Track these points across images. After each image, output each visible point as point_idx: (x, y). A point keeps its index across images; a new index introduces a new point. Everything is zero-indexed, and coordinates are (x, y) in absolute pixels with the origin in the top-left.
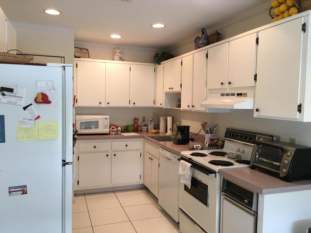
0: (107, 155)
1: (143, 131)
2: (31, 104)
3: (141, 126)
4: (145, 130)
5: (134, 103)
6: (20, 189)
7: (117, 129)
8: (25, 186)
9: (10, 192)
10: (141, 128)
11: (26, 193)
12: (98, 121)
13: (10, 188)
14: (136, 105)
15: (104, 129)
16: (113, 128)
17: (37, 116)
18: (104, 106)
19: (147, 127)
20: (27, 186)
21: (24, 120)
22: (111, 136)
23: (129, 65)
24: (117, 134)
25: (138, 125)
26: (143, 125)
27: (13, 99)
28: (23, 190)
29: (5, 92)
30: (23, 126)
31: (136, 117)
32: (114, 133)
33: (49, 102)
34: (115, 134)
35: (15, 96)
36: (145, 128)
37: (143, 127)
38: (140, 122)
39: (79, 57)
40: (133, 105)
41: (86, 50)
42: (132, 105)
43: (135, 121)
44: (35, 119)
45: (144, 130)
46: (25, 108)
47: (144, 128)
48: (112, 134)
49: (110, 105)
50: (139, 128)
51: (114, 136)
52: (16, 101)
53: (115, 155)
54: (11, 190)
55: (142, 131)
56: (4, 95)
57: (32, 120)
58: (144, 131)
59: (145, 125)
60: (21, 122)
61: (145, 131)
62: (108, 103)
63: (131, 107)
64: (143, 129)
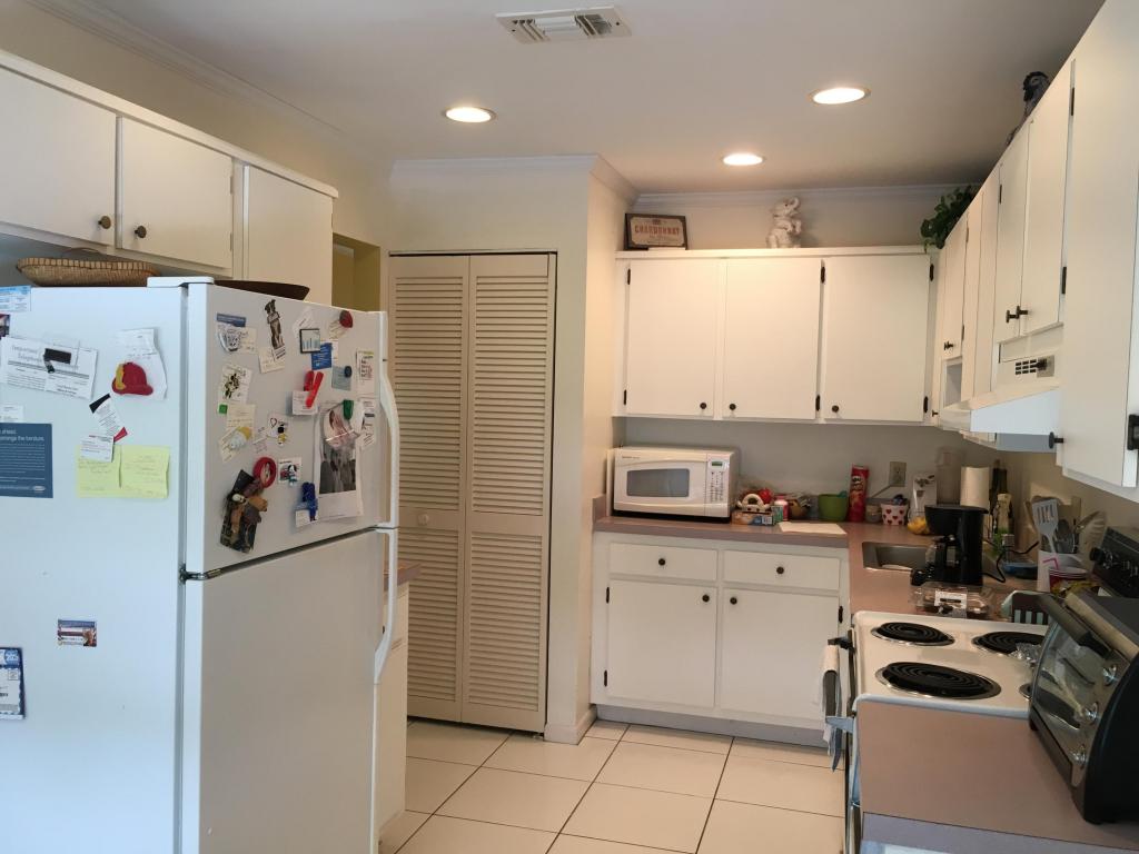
0: (706, 598)
1: (885, 521)
2: (108, 396)
3: (877, 502)
4: (895, 518)
5: (835, 409)
6: (80, 630)
7: (766, 506)
8: (92, 625)
9: (60, 634)
10: (880, 510)
11: (94, 645)
12: (687, 471)
13: (61, 622)
14: (845, 414)
15: (708, 499)
16: (753, 501)
17: (120, 429)
18: (718, 418)
19: (904, 508)
20: (98, 627)
21: (92, 440)
22: (734, 528)
23: (819, 260)
24: (761, 525)
25: (870, 495)
26: (891, 497)
27: (69, 382)
28: (87, 635)
29: (54, 363)
30: (89, 456)
31: (861, 463)
32: (747, 518)
33: (147, 391)
34: (753, 523)
35: (74, 374)
36: (895, 509)
37: (885, 507)
38: (879, 485)
39: (645, 248)
40: (833, 415)
41: (678, 221)
42: (826, 414)
43: (854, 480)
44: (115, 439)
45: (889, 517)
46: (94, 407)
47: (889, 511)
48: (740, 522)
49: (738, 413)
50: (870, 509)
51: (746, 529)
52: (77, 386)
53: (734, 601)
54: (64, 630)
55: (880, 522)
56: (51, 369)
57: (108, 440)
58: (890, 522)
59: (900, 497)
60: (85, 443)
61: (895, 522)
62: (733, 407)
63: (822, 421)
64: (884, 513)
